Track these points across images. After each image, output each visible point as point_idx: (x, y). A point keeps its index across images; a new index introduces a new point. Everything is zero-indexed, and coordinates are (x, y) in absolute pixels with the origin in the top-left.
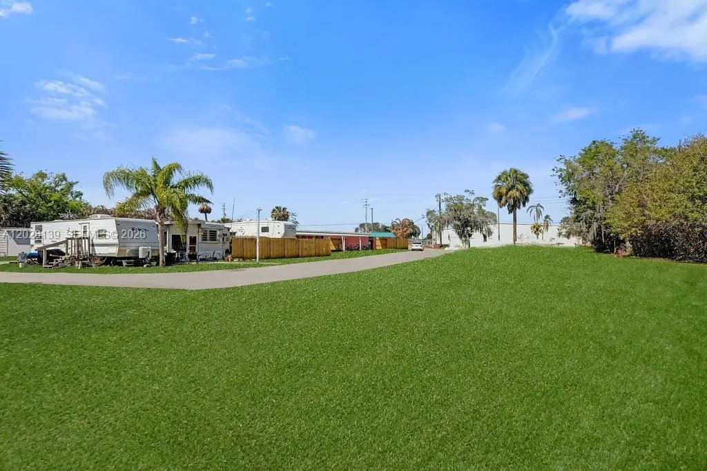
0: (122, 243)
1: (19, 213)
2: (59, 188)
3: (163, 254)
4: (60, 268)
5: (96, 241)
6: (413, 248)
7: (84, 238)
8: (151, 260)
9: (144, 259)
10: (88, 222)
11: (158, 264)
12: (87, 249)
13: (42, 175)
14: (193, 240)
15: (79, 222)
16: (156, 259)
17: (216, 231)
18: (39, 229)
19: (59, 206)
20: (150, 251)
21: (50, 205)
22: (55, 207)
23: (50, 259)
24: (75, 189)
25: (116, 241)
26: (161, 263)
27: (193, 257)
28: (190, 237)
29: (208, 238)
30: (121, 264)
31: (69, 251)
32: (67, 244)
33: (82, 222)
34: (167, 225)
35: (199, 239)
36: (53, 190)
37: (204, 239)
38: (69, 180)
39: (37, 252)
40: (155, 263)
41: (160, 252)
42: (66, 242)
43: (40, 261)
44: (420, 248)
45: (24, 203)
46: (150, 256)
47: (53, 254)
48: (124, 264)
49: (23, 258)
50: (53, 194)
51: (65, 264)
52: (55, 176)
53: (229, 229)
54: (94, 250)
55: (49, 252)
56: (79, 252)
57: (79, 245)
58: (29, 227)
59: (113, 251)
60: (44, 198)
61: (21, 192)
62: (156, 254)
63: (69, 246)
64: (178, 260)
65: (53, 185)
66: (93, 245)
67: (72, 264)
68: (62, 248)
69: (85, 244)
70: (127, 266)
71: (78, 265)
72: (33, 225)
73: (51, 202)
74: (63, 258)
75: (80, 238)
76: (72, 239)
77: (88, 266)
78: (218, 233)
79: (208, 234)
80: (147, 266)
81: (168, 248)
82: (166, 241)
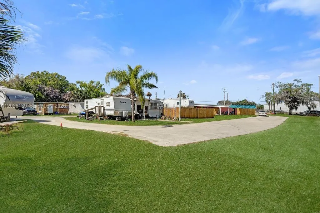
0: (116, 110)
1: (84, 97)
2: (97, 87)
3: (134, 115)
4: (92, 121)
5: (106, 108)
6: (260, 114)
7: (101, 106)
8: (128, 118)
9: (125, 117)
10: (103, 99)
11: (131, 120)
12: (103, 111)
13: (92, 82)
14: (146, 108)
15: (100, 99)
16: (130, 117)
17: (156, 104)
18: (87, 103)
19: (97, 94)
20: (128, 113)
21: (94, 93)
22: (96, 94)
23: (89, 116)
24: (103, 87)
25: (114, 108)
26: (132, 120)
27: (147, 117)
28: (145, 106)
29: (153, 107)
30: (115, 120)
31: (96, 112)
32: (95, 109)
33: (101, 99)
34: (135, 100)
35: (149, 108)
36: (96, 88)
37: (151, 107)
38: (101, 84)
39: (85, 112)
40: (129, 119)
41: (132, 114)
42: (95, 108)
43: (85, 116)
44: (266, 114)
45: (86, 93)
46: (128, 116)
47: (90, 113)
48: (117, 119)
49: (80, 115)
50: (95, 89)
51: (94, 118)
52: (96, 82)
53: (162, 103)
54: (105, 112)
55: (89, 112)
56: (100, 113)
57: (99, 110)
58: (84, 102)
59: (112, 113)
60: (92, 91)
61: (86, 89)
62: (130, 115)
63: (96, 110)
64: (140, 118)
65: (96, 86)
66: (105, 110)
67: (97, 118)
68: (94, 111)
69: (102, 109)
70: (118, 120)
71: (99, 119)
72: (85, 101)
73: (94, 92)
74: (93, 115)
75: (100, 106)
76: (97, 107)
77: (103, 120)
78: (158, 105)
79: (153, 105)
80: (126, 121)
81: (136, 112)
82: (135, 108)
